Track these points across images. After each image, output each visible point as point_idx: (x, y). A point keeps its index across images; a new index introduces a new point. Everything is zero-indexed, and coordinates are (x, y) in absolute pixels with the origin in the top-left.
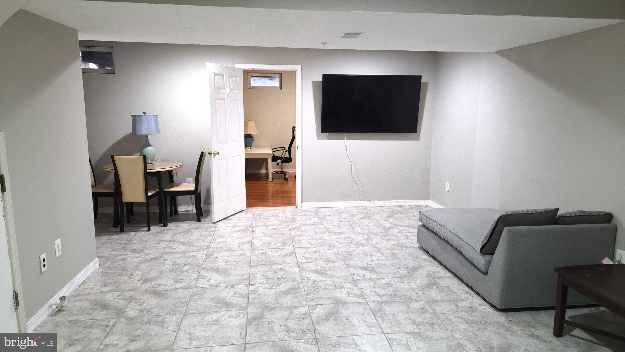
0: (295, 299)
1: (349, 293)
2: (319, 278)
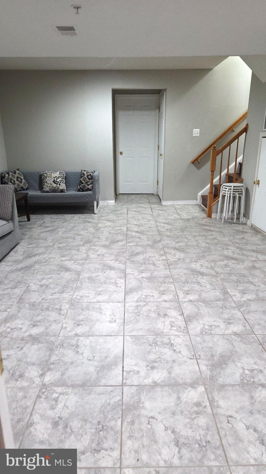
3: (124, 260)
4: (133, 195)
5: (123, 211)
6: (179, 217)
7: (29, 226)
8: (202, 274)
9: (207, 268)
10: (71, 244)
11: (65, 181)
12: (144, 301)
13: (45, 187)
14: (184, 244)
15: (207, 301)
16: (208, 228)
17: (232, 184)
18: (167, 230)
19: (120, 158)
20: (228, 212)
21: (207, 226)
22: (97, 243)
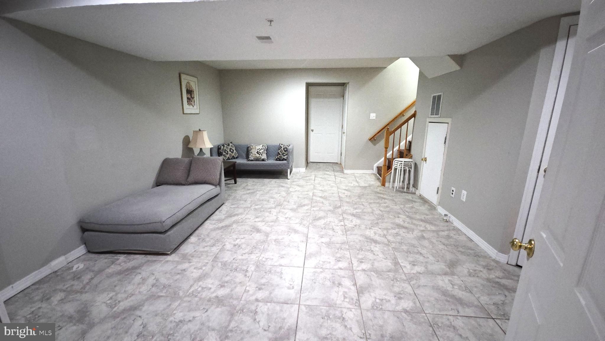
3: (308, 223)
4: (321, 164)
5: (311, 178)
6: (357, 184)
7: (235, 188)
8: (376, 242)
9: (380, 235)
10: (266, 206)
11: (266, 152)
12: (322, 268)
13: (250, 156)
14: (360, 211)
15: (379, 271)
16: (382, 196)
17: (403, 160)
18: (347, 196)
19: (311, 135)
20: (400, 182)
21: (381, 193)
22: (287, 206)
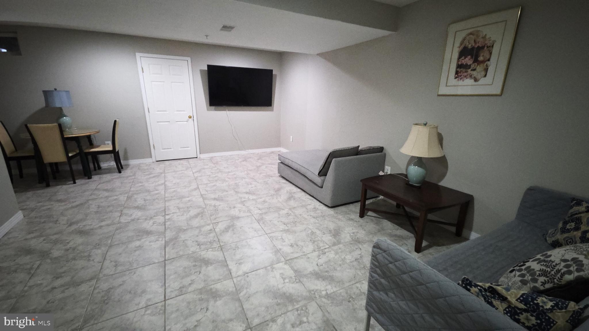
0: (202, 220)
1: (240, 211)
2: (217, 203)
